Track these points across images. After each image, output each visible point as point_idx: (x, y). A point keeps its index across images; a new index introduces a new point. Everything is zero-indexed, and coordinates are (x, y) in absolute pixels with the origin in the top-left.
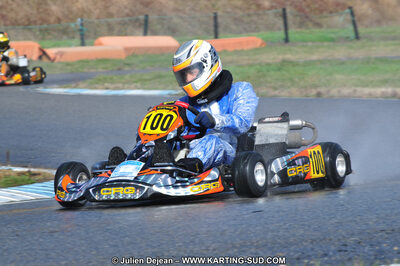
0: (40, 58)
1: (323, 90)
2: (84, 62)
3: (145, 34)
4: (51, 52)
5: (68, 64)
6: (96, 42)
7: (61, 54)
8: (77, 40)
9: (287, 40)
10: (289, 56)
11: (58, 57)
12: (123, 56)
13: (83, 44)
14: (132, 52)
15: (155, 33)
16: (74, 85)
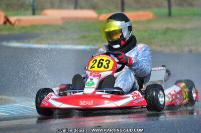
0: (5, 23)
1: (193, 48)
2: (34, 26)
3: (75, 8)
4: (12, 19)
5: (23, 27)
6: (43, 13)
7: (19, 21)
8: (30, 12)
9: (170, 14)
10: (171, 25)
11: (17, 23)
12: (60, 23)
13: (34, 14)
14: (66, 21)
15: (82, 8)
16: (27, 41)
